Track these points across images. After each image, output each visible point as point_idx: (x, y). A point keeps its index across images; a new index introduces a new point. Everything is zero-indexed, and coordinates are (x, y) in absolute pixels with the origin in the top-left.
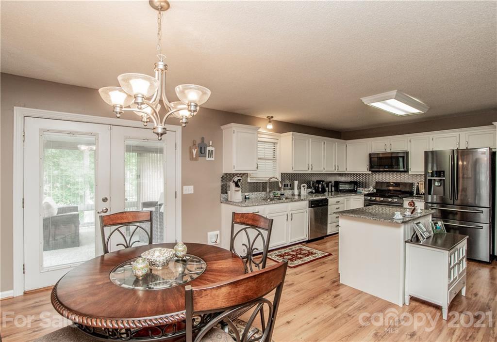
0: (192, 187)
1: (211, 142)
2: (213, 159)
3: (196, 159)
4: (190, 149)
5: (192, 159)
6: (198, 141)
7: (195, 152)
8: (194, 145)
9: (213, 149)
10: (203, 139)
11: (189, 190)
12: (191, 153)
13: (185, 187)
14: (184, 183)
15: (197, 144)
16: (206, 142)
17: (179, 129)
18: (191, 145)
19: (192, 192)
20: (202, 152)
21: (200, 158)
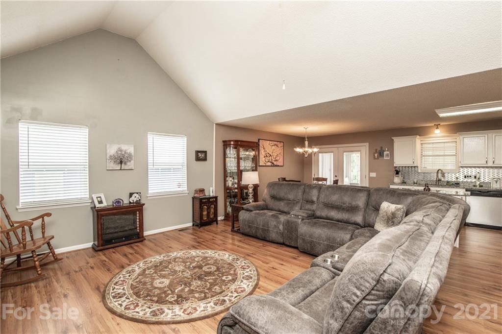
0: (375, 173)
1: (387, 149)
2: (389, 158)
3: (378, 158)
4: (374, 153)
5: (375, 158)
6: (379, 149)
7: (376, 155)
8: (376, 151)
9: (389, 152)
10: (382, 148)
11: (373, 175)
12: (374, 156)
13: (370, 173)
14: (371, 171)
15: (378, 151)
16: (383, 149)
17: (367, 144)
18: (374, 151)
19: (375, 176)
20: (381, 154)
21: (380, 158)
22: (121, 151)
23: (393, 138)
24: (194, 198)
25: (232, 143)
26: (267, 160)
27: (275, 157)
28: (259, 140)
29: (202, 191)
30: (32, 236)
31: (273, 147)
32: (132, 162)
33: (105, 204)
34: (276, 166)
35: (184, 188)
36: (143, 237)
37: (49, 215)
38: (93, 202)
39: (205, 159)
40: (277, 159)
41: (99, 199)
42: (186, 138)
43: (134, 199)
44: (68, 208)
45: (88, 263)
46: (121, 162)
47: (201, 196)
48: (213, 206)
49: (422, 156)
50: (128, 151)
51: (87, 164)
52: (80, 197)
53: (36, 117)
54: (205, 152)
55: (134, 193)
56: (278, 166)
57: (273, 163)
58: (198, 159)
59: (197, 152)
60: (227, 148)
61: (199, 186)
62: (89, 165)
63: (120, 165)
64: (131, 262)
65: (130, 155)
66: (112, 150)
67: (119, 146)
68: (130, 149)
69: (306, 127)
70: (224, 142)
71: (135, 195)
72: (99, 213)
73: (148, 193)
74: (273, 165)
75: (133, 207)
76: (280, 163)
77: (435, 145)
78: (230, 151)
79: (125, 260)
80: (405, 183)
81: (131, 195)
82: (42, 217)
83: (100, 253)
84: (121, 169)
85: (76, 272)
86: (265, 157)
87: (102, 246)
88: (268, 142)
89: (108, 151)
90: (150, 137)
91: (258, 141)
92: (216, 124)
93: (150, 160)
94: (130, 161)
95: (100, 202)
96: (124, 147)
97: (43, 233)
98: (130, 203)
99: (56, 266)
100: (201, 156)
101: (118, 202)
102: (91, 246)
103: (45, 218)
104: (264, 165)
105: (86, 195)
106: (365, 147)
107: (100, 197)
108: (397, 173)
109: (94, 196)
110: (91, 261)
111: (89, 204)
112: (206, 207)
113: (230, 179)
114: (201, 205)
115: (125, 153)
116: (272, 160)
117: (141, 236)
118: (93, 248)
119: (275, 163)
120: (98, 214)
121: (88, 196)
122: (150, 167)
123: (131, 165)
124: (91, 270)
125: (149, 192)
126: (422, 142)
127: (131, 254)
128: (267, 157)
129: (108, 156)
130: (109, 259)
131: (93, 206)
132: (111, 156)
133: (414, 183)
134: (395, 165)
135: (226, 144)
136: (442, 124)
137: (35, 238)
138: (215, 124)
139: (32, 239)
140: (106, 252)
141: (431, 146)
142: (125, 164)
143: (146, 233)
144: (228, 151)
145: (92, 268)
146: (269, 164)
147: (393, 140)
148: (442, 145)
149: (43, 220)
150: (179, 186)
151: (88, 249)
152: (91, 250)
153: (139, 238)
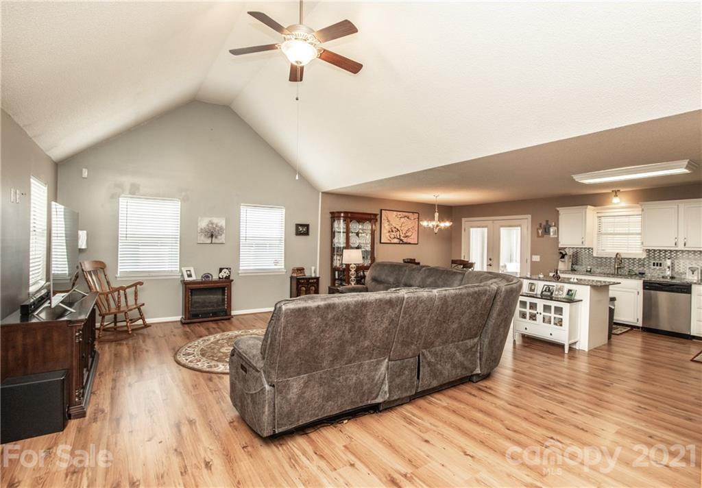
0: (539, 256)
1: (552, 224)
2: (556, 236)
3: (542, 236)
4: (538, 229)
5: (538, 236)
6: (544, 223)
7: (540, 232)
8: (541, 226)
9: (556, 228)
10: (547, 221)
11: (536, 258)
12: (538, 233)
13: (533, 256)
14: (533, 253)
16: (549, 223)
17: (529, 217)
18: (538, 226)
19: (538, 260)
20: (546, 231)
21: (545, 236)
22: (212, 224)
23: (558, 209)
24: (292, 278)
25: (342, 215)
26: (392, 236)
27: (404, 232)
28: (381, 210)
29: (301, 270)
30: (126, 302)
31: (402, 220)
32: (223, 235)
33: (194, 278)
34: (406, 243)
35: (281, 266)
36: (230, 315)
37: (141, 284)
38: (182, 275)
39: (307, 233)
40: (407, 234)
41: (189, 272)
42: (284, 210)
43: (224, 274)
44: (159, 279)
45: (172, 332)
46: (212, 236)
47: (300, 275)
48: (313, 288)
49: (600, 233)
50: (220, 225)
51: (179, 237)
52: (170, 269)
53: (134, 191)
54: (307, 226)
55: (224, 269)
56: (410, 244)
57: (401, 240)
58: (298, 233)
59: (298, 225)
60: (334, 221)
61: (298, 265)
62: (180, 238)
63: (210, 239)
64: (210, 333)
65: (221, 228)
66: (203, 223)
67: (210, 219)
68: (221, 222)
69: (436, 194)
70: (332, 213)
71: (225, 270)
72: (188, 286)
73: (239, 270)
74: (402, 242)
75: (222, 282)
76: (413, 239)
77: (617, 219)
78: (339, 224)
79: (205, 332)
80: (575, 270)
81: (221, 270)
82: (135, 285)
83: (186, 326)
84: (211, 243)
85: (160, 337)
86: (389, 232)
87: (189, 319)
88: (395, 213)
89: (199, 224)
90: (243, 209)
91: (378, 212)
92: (323, 193)
93: (243, 234)
94: (221, 235)
95: (190, 276)
96: (215, 220)
97: (136, 300)
98: (220, 278)
99: (145, 331)
100: (303, 230)
101: (207, 277)
102: (179, 319)
103: (138, 286)
104: (389, 242)
105: (175, 267)
106: (526, 220)
107: (190, 271)
108: (563, 257)
109: (184, 270)
110: (176, 331)
111: (179, 277)
112: (304, 288)
113: (338, 258)
114: (297, 285)
115: (216, 226)
116: (400, 236)
117: (229, 314)
118: (181, 321)
119: (405, 240)
120: (186, 287)
121: (178, 269)
122: (242, 242)
123: (222, 239)
124: (173, 337)
125: (241, 268)
126: (599, 215)
127: (214, 328)
128: (392, 231)
129: (199, 229)
130: (192, 331)
131: (182, 279)
132: (202, 229)
133: (587, 271)
134: (560, 246)
135: (334, 216)
136: (622, 190)
137: (129, 304)
138: (320, 194)
139: (127, 305)
140: (192, 326)
141: (611, 220)
142: (216, 237)
143: (234, 313)
144: (336, 224)
145: (174, 335)
146: (396, 241)
147: (558, 211)
148: (626, 219)
149: (136, 288)
150: (276, 263)
151: (176, 321)
152: (180, 323)
153: (226, 315)
